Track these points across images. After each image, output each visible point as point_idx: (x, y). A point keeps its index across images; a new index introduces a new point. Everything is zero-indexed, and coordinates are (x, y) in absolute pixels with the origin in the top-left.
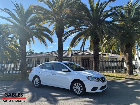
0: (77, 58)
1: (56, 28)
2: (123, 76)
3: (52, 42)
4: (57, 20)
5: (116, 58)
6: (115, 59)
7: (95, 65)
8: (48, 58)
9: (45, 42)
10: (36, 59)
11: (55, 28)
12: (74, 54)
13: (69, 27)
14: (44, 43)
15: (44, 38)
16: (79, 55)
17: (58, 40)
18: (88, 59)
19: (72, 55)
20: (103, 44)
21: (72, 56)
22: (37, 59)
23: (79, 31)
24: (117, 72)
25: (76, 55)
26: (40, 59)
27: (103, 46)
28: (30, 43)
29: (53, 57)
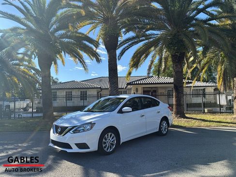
0: (137, 89)
1: (105, 35)
2: (229, 121)
4: (106, 20)
5: (202, 88)
6: (201, 90)
7: (177, 101)
8: (85, 90)
9: (83, 61)
10: (63, 93)
11: (103, 35)
12: (133, 82)
14: (81, 62)
15: (82, 53)
16: (141, 84)
17: (109, 57)
19: (128, 84)
20: (187, 62)
21: (129, 86)
22: (66, 92)
25: (136, 84)
26: (71, 92)
28: (55, 63)
29: (94, 88)
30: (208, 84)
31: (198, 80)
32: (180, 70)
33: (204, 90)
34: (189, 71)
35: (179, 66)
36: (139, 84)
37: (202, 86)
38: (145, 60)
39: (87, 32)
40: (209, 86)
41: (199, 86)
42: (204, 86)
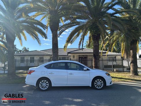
0: (74, 56)
1: (50, 21)
2: (127, 77)
3: (46, 38)
4: (51, 12)
5: (114, 56)
9: (38, 38)
12: (71, 52)
13: (65, 21)
14: (36, 38)
15: (37, 33)
16: (76, 53)
18: (86, 58)
19: (68, 53)
20: (103, 40)
21: (69, 54)
23: (76, 25)
24: (118, 71)
25: (73, 53)
26: (34, 57)
27: (104, 43)
28: (20, 39)
29: (48, 55)
30: (118, 54)
31: (110, 51)
32: (97, 45)
33: (115, 57)
34: (104, 46)
35: (97, 42)
36: (75, 53)
37: (114, 55)
38: (76, 38)
39: (41, 20)
40: (118, 55)
41: (112, 55)
42: (115, 55)
